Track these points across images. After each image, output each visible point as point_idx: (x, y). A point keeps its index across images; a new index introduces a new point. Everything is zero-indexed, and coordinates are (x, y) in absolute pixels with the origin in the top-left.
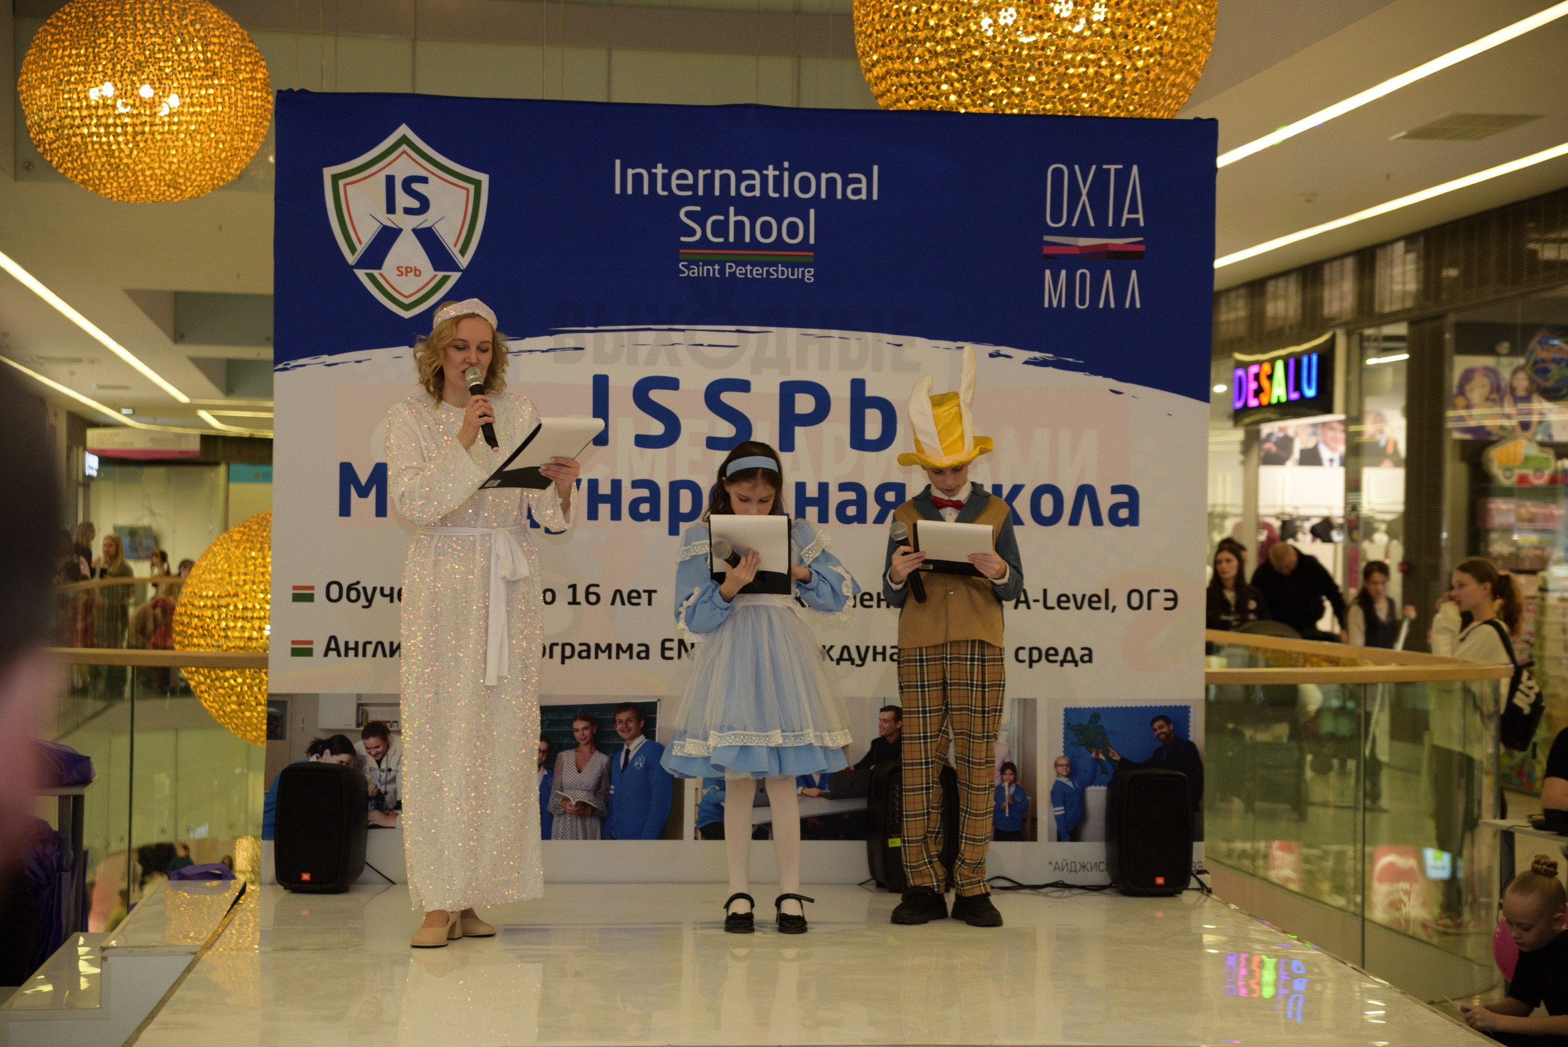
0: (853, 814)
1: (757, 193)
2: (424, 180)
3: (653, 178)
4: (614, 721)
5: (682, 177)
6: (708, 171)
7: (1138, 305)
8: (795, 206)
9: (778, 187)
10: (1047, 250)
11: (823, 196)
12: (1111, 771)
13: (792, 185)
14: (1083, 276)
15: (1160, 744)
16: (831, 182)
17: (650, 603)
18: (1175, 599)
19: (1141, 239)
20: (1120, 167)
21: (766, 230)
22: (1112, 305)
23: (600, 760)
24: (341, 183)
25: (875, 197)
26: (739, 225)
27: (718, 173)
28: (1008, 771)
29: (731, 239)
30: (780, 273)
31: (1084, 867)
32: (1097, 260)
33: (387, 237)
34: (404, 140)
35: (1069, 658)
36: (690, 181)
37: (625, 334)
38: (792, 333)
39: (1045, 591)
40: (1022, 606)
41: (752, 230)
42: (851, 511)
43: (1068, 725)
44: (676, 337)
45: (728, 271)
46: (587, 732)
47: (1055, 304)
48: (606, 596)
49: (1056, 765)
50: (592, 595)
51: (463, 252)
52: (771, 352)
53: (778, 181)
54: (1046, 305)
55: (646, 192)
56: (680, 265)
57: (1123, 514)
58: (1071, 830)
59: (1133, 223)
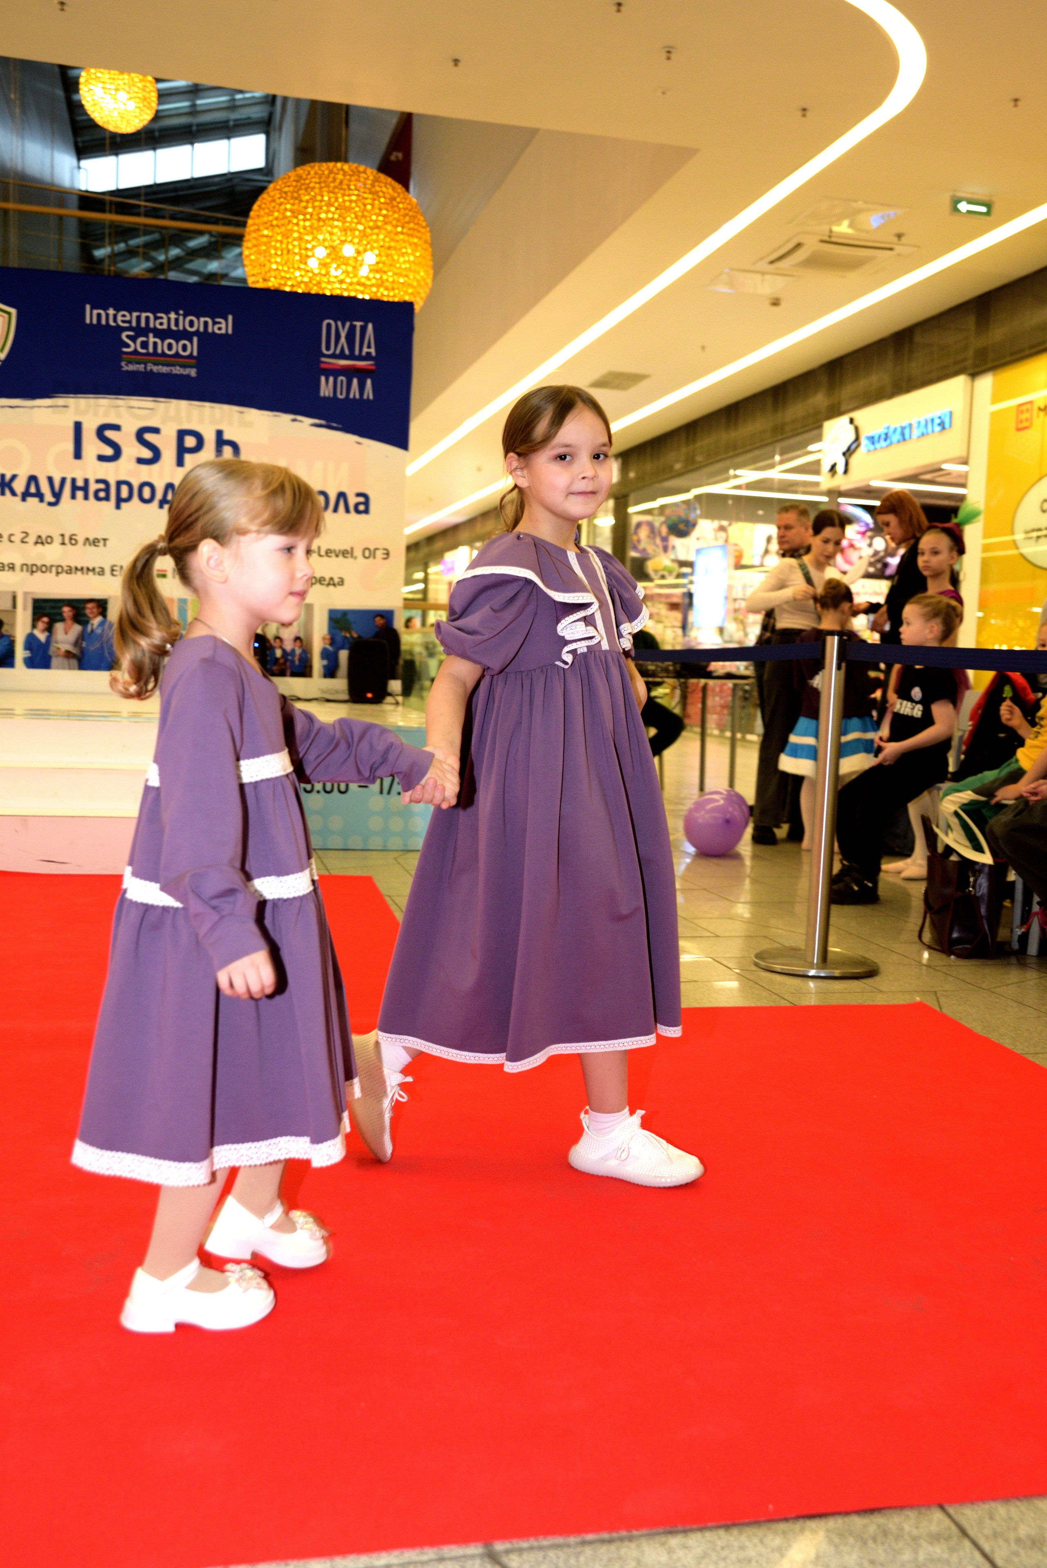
3: (107, 315)
4: (84, 608)
5: (124, 316)
6: (138, 313)
7: (371, 397)
8: (185, 335)
9: (177, 324)
10: (323, 366)
13: (184, 323)
14: (342, 381)
15: (378, 629)
16: (206, 323)
17: (105, 545)
18: (388, 554)
19: (372, 362)
20: (362, 323)
21: (170, 347)
22: (357, 397)
23: (77, 629)
25: (230, 331)
26: (155, 344)
27: (144, 315)
28: (298, 641)
29: (151, 350)
30: (177, 370)
31: (337, 692)
32: (350, 373)
35: (332, 583)
36: (128, 318)
37: (92, 399)
38: (183, 404)
41: (162, 347)
43: (330, 619)
44: (119, 402)
45: (149, 368)
46: (71, 614)
48: (81, 540)
49: (324, 639)
50: (73, 540)
51: (2, 350)
52: (172, 413)
53: (177, 321)
54: (322, 394)
56: (123, 364)
57: (362, 508)
58: (330, 672)
59: (369, 354)
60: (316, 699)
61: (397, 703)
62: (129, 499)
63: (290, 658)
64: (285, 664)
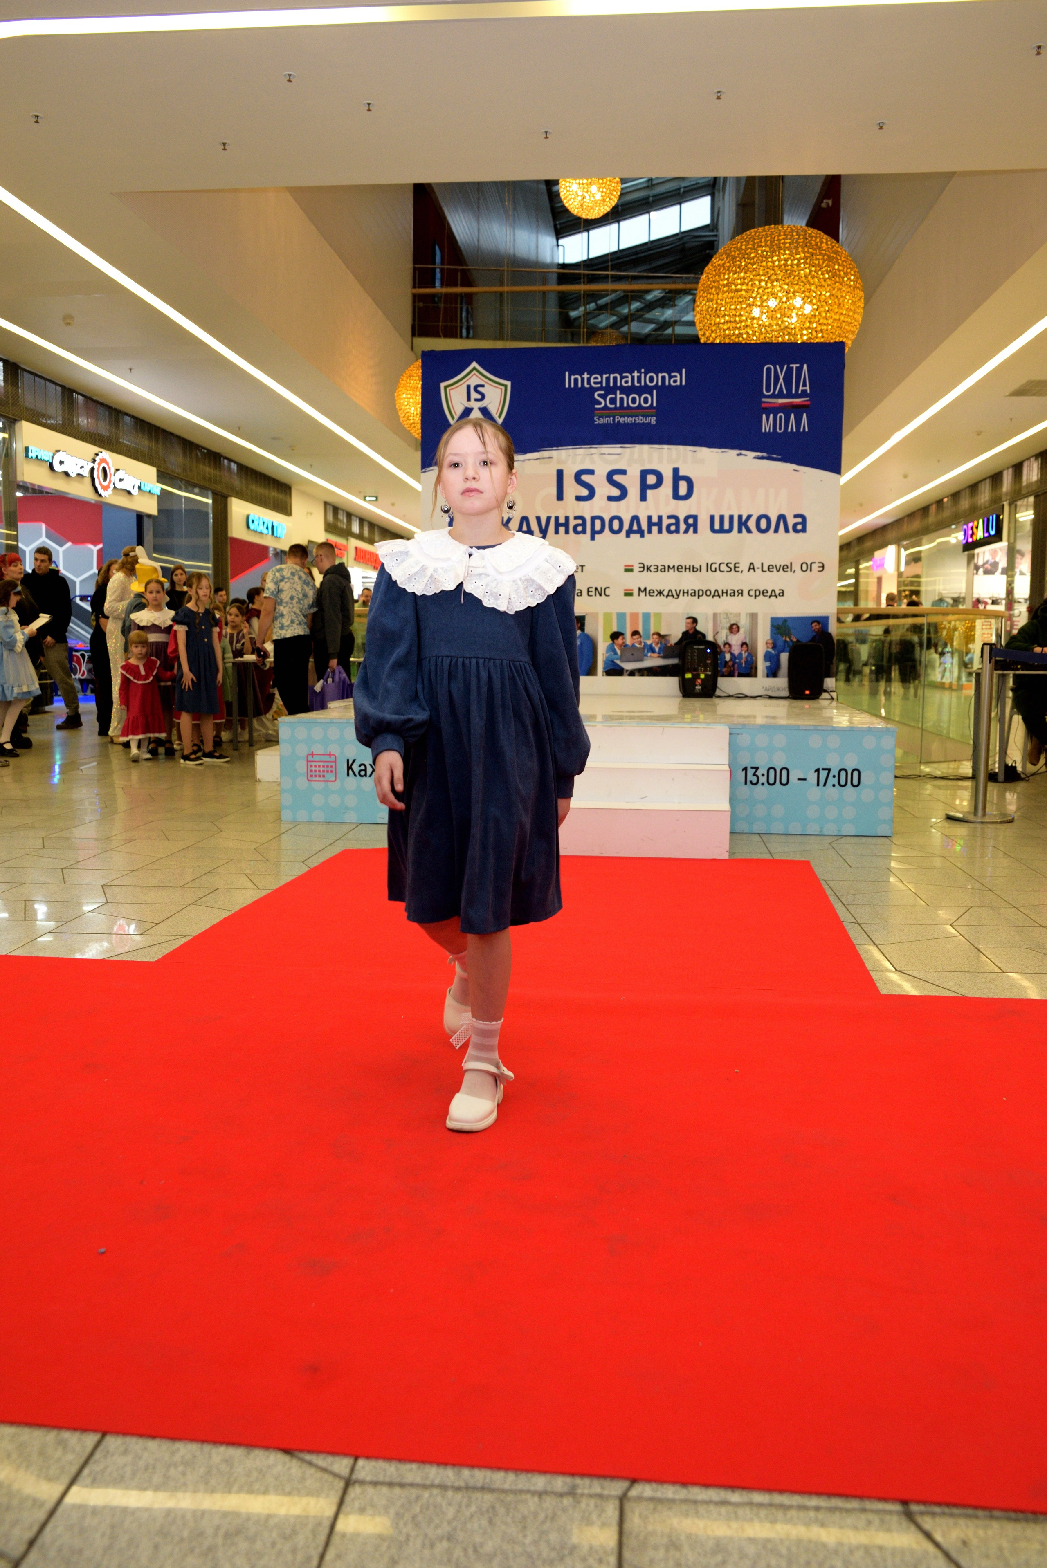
0: (674, 666)
1: (630, 384)
2: (483, 386)
3: (583, 379)
5: (596, 378)
6: (608, 375)
7: (807, 429)
8: (647, 389)
9: (640, 381)
10: (764, 405)
11: (660, 384)
12: (791, 644)
13: (645, 380)
14: (781, 417)
15: (815, 634)
16: (663, 378)
17: (582, 571)
18: (823, 567)
19: (808, 399)
20: (798, 365)
21: (634, 400)
22: (794, 430)
24: (448, 389)
25: (684, 383)
26: (622, 399)
27: (612, 376)
28: (744, 646)
29: (618, 405)
30: (640, 420)
31: (779, 689)
32: (787, 409)
33: (467, 412)
34: (474, 369)
35: (773, 594)
36: (599, 380)
37: (571, 450)
38: (646, 447)
39: (762, 564)
40: (752, 571)
41: (628, 401)
42: (673, 528)
43: (772, 626)
44: (593, 451)
45: (616, 420)
47: (767, 430)
49: (767, 643)
51: (500, 416)
52: (636, 456)
53: (639, 378)
54: (763, 431)
55: (580, 385)
56: (595, 418)
57: (799, 527)
58: (773, 672)
59: (804, 391)
60: (760, 696)
61: (832, 699)
62: (601, 531)
63: (737, 660)
64: (733, 665)
